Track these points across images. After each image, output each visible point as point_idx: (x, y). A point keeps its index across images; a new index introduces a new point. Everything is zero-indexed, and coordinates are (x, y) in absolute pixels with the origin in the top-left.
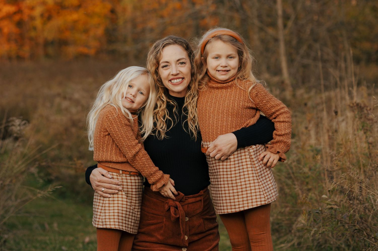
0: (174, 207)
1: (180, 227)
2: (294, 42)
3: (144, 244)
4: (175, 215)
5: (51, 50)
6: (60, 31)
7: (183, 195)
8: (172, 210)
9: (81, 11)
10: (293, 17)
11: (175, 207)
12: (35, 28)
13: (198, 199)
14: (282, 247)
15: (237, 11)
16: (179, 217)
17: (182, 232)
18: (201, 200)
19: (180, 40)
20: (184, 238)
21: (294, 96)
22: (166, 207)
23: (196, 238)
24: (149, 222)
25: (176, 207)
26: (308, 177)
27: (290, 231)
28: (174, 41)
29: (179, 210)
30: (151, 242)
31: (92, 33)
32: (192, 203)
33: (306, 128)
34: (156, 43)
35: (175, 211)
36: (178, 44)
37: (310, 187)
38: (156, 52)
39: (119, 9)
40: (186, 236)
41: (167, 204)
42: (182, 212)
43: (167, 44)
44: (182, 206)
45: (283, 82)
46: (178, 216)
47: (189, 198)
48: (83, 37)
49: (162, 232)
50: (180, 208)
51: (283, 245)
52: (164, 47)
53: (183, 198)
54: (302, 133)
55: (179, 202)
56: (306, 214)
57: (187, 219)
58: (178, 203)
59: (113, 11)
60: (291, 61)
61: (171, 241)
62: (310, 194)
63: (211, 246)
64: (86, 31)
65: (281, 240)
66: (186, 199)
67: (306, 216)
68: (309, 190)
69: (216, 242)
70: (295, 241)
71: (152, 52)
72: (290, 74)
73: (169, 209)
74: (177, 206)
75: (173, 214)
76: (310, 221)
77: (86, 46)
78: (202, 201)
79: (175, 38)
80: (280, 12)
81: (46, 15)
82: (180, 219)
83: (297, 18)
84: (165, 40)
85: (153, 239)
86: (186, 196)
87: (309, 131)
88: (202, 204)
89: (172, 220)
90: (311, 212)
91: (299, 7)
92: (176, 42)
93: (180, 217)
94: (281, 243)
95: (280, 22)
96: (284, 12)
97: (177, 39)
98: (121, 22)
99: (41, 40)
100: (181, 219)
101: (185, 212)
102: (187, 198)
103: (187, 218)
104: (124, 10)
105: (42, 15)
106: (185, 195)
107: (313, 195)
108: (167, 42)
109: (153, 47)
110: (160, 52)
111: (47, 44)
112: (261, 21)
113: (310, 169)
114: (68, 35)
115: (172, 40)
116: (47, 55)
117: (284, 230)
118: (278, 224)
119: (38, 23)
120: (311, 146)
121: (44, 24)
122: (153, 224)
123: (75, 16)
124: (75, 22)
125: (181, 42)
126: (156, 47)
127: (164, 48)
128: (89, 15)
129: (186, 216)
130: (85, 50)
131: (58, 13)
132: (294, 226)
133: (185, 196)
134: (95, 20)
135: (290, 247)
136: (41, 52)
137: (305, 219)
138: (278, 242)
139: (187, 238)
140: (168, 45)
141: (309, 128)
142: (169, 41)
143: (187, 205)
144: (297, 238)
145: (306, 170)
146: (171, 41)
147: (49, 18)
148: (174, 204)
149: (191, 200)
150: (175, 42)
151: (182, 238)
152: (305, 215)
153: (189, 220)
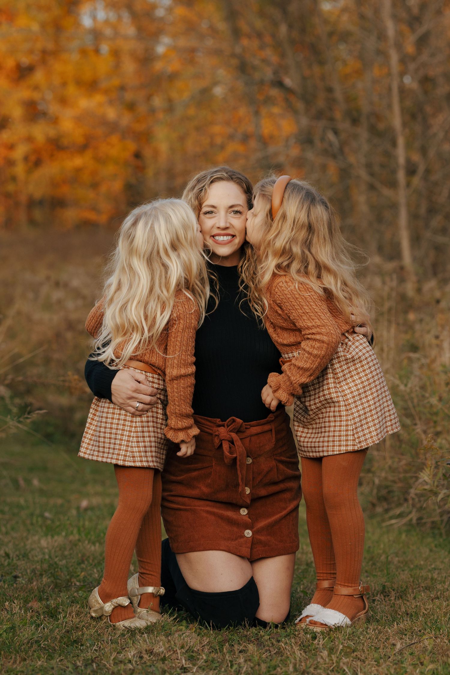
0: (227, 442)
1: (237, 471)
2: (423, 210)
3: (180, 499)
4: (230, 454)
5: (38, 214)
6: (54, 184)
7: (241, 421)
8: (226, 446)
9: (89, 154)
10: (421, 169)
11: (229, 441)
12: (14, 179)
13: (267, 427)
14: (392, 525)
15: (334, 156)
16: (236, 457)
17: (240, 481)
18: (271, 430)
19: (240, 176)
20: (244, 490)
21: (419, 290)
22: (217, 441)
23: (263, 492)
24: (189, 466)
25: (232, 442)
26: (436, 414)
27: (406, 500)
28: (229, 176)
29: (236, 446)
30: (191, 498)
31: (103, 189)
32: (257, 434)
33: (437, 337)
34: (199, 175)
35: (230, 448)
36: (235, 181)
37: (439, 429)
38: (199, 189)
39: (147, 153)
40: (247, 488)
41: (217, 437)
42: (241, 449)
43: (217, 178)
44: (240, 439)
45: (402, 268)
46: (235, 455)
47: (251, 427)
48: (91, 194)
49: (209, 481)
50: (238, 443)
51: (393, 521)
52: (212, 182)
53: (241, 426)
54: (430, 346)
55: (236, 433)
56: (431, 467)
57: (250, 461)
58: (234, 435)
59: (138, 155)
60: (416, 240)
61: (223, 496)
62: (439, 440)
63: (285, 509)
64: (95, 186)
65: (391, 513)
66: (246, 428)
67: (432, 470)
68: (438, 434)
69: (295, 503)
70: (414, 516)
71: (193, 188)
72: (414, 259)
73: (221, 445)
74: (233, 440)
75: (227, 453)
76: (438, 478)
77: (94, 209)
78: (273, 431)
79: (230, 171)
80: (402, 160)
81: (33, 158)
82: (238, 461)
83: (428, 171)
84: (216, 172)
85: (195, 492)
86: (246, 423)
87: (442, 341)
88: (274, 435)
89: (226, 461)
90: (439, 463)
91: (432, 153)
92: (232, 179)
93: (238, 458)
94: (391, 518)
95: (401, 176)
96: (408, 161)
97: (234, 174)
98: (150, 172)
99: (23, 198)
100: (240, 460)
101: (246, 449)
102: (249, 427)
103: (249, 458)
104: (156, 153)
105: (26, 159)
106: (244, 422)
107: (444, 442)
108: (218, 176)
109: (194, 179)
110: (205, 189)
111: (32, 204)
112: (372, 174)
113: (440, 399)
114: (65, 191)
115: (227, 173)
116: (32, 222)
117: (396, 499)
118: (387, 487)
119: (20, 170)
120: (444, 366)
121: (29, 171)
122: (195, 470)
123: (78, 161)
124: (78, 170)
125: (241, 179)
126: (199, 181)
127: (213, 184)
128: (100, 160)
129: (248, 456)
130: (91, 216)
131: (52, 156)
132: (412, 491)
133: (244, 424)
134: (110, 169)
135: (405, 524)
136: (22, 216)
137: (429, 475)
138: (387, 516)
139: (248, 491)
140: (219, 180)
141: (442, 338)
142: (222, 174)
143: (249, 439)
144: (417, 511)
145: (434, 400)
146: (225, 175)
147: (38, 163)
148: (229, 436)
149: (255, 430)
150: (231, 177)
151: (240, 490)
152: (429, 468)
153: (253, 462)
